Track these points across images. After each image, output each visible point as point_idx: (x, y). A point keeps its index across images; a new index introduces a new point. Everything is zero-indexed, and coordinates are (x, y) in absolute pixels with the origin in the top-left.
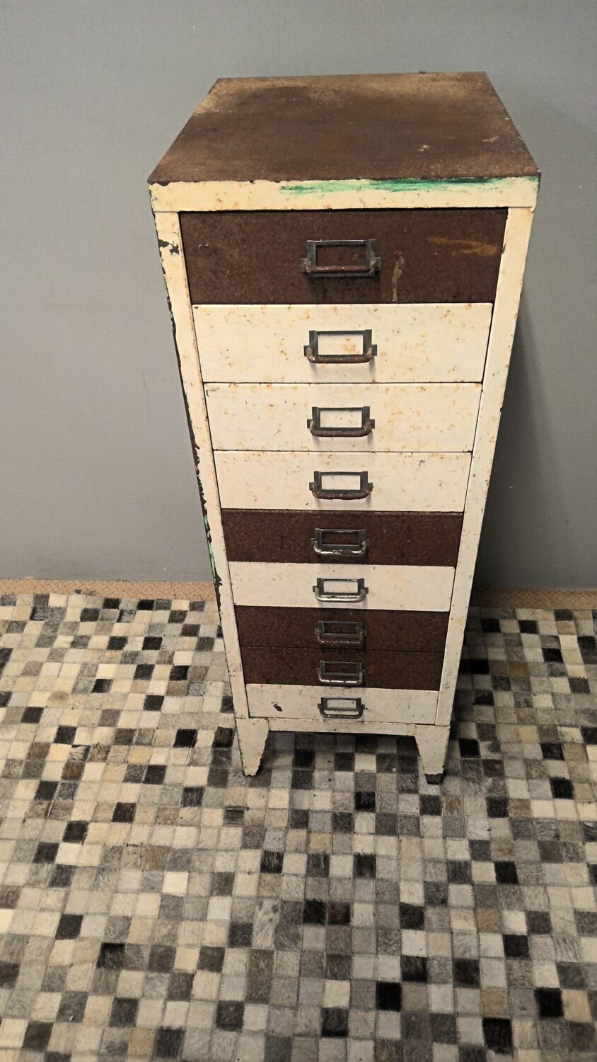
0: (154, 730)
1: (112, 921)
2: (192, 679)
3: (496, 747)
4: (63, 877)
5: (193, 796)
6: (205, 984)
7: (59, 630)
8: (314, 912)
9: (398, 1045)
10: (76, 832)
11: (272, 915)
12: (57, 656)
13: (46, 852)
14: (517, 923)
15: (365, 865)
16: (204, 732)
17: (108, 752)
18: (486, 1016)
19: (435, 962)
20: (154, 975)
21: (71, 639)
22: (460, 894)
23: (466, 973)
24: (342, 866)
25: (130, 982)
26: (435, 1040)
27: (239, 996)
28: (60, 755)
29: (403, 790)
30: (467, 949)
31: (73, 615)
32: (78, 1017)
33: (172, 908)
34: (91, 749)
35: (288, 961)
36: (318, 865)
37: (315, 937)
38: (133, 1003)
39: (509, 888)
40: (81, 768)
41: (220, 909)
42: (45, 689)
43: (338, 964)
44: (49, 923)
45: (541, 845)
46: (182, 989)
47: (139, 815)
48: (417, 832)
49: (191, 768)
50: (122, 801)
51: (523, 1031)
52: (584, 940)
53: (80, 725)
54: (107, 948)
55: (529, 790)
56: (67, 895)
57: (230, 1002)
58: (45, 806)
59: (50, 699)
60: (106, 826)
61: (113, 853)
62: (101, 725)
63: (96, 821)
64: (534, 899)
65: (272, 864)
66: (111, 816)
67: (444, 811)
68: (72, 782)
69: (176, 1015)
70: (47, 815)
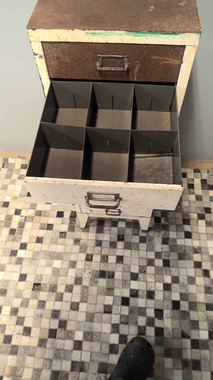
0: (49, 211)
1: (37, 276)
3: (167, 220)
4: (20, 261)
5: (63, 235)
6: (67, 296)
7: (13, 172)
8: (102, 274)
9: (127, 317)
10: (23, 246)
11: (89, 275)
12: (13, 182)
13: (14, 253)
14: (168, 279)
15: (120, 259)
16: (67, 212)
17: (33, 219)
18: (156, 308)
19: (141, 291)
20: (51, 293)
21: (18, 176)
22: (150, 270)
23: (150, 295)
24: (112, 259)
25: (43, 295)
26: (139, 315)
27: (78, 300)
28: (16, 219)
29: (134, 234)
30: (151, 287)
31: (18, 166)
32: (27, 306)
33: (56, 272)
34: (27, 218)
35: (94, 290)
36: (105, 259)
37: (102, 282)
38: (44, 302)
39: (167, 268)
40: (24, 224)
41: (72, 273)
42: (10, 195)
43: (110, 291)
44: (16, 277)
45: (179, 254)
46: (60, 298)
47: (44, 241)
48: (138, 249)
49: (62, 225)
50: (39, 236)
51: (167, 313)
52: (189, 286)
53: (23, 209)
54: (35, 284)
55: (177, 235)
56: (21, 267)
57: (75, 302)
58: (12, 237)
59: (11, 199)
60: (33, 244)
61: (36, 254)
62: (30, 209)
63: (30, 243)
64: (174, 272)
65: (89, 258)
66: (35, 241)
67: (147, 242)
68: (21, 229)
69: (58, 306)
70: (13, 240)
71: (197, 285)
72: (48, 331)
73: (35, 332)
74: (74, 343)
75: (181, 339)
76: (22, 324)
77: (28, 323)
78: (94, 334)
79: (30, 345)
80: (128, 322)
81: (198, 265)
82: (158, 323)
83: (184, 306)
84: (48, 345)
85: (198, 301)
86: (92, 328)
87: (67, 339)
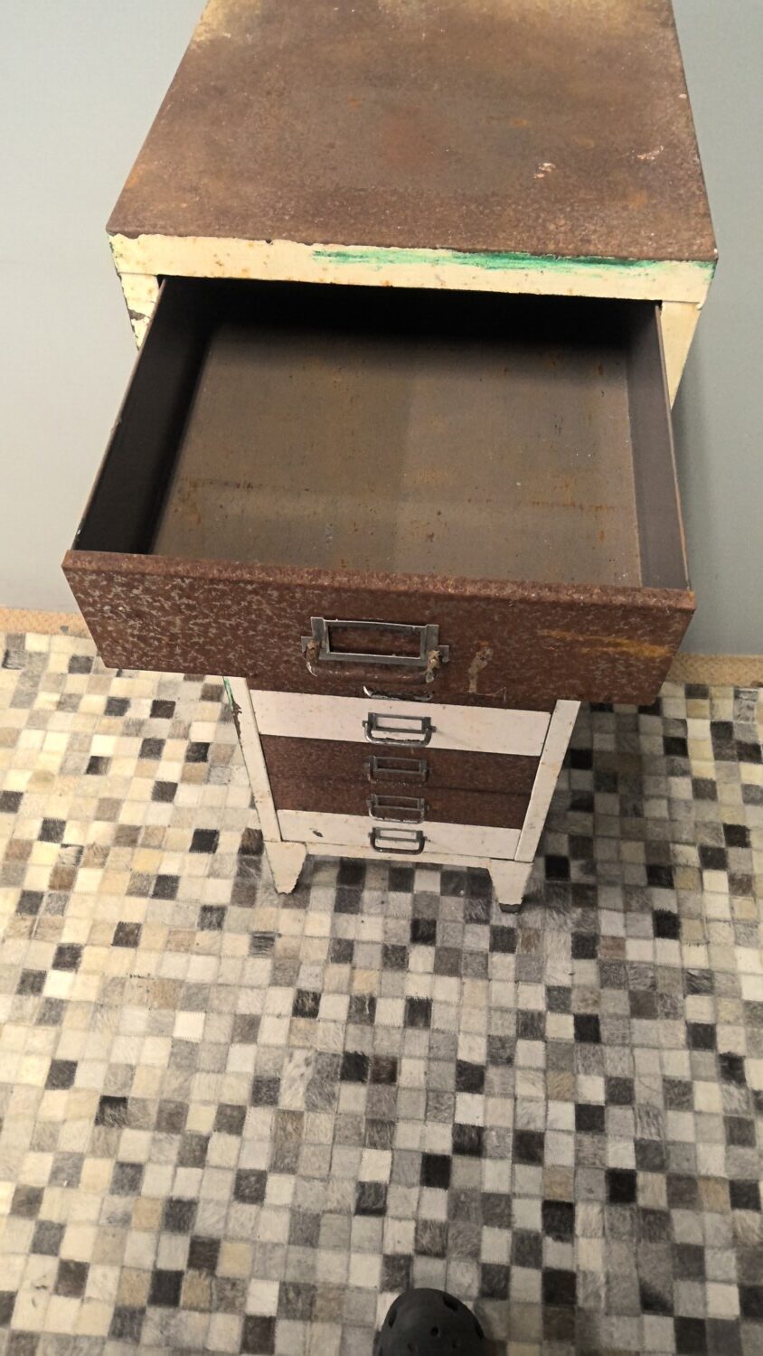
0: (165, 830)
1: (113, 1068)
2: (213, 761)
3: (590, 868)
4: (53, 1013)
5: (212, 916)
6: (222, 1148)
7: (41, 685)
8: (354, 1067)
9: (443, 1229)
10: (68, 958)
11: (303, 1069)
12: (39, 721)
13: (32, 982)
14: (593, 1090)
15: (419, 1011)
16: (228, 834)
17: (106, 856)
18: (547, 1198)
19: (494, 1133)
20: (162, 1136)
21: (56, 697)
22: (529, 1052)
23: (529, 1147)
24: (391, 1012)
25: (134, 1143)
26: (486, 1224)
27: (262, 1164)
28: (46, 856)
29: (472, 919)
30: (532, 1119)
31: (59, 664)
32: (73, 1182)
33: (185, 1056)
34: (85, 851)
35: (321, 1126)
36: (363, 1009)
37: (353, 1097)
38: (138, 1168)
39: (589, 1048)
40: (72, 875)
41: (243, 1060)
42: (25, 767)
43: (379, 1129)
44: (37, 1072)
45: (633, 996)
46: (195, 1154)
47: (145, 938)
48: (484, 973)
49: (212, 880)
50: (125, 920)
51: (588, 1215)
52: (671, 1114)
53: (70, 817)
54: (106, 1101)
55: (625, 926)
56: (58, 1037)
57: (251, 1170)
58: (28, 923)
59: (30, 781)
60: (103, 951)
61: (114, 986)
62: (97, 819)
63: (93, 945)
64: (616, 1061)
65: (306, 1007)
66: (111, 939)
67: (518, 948)
68: (62, 893)
69: (187, 1183)
70: (31, 934)
71: (699, 1113)
72: (147, 1277)
73: (102, 1282)
74: (245, 1326)
75: (638, 1316)
76: (53, 1250)
77: (75, 1247)
78: (320, 1291)
79: (80, 1332)
80: (444, 1247)
81: (702, 1037)
82: (555, 1254)
83: (652, 1190)
84: (149, 1333)
85: (703, 1172)
86: (313, 1268)
87: (217, 1309)
